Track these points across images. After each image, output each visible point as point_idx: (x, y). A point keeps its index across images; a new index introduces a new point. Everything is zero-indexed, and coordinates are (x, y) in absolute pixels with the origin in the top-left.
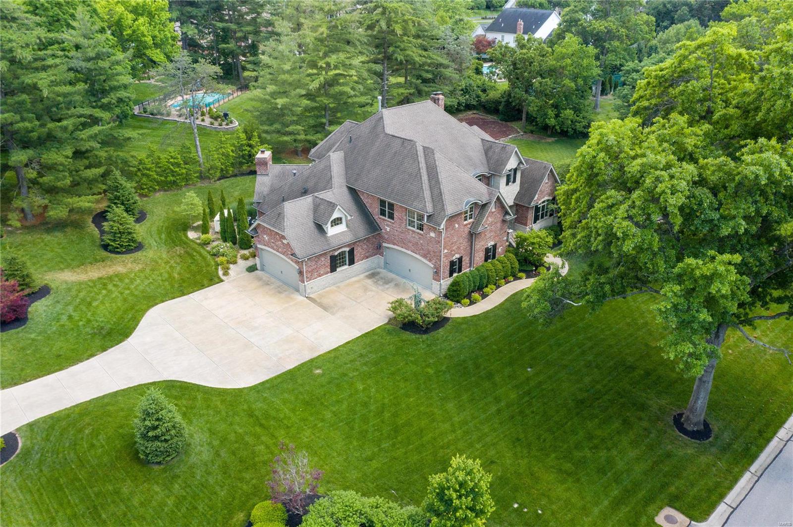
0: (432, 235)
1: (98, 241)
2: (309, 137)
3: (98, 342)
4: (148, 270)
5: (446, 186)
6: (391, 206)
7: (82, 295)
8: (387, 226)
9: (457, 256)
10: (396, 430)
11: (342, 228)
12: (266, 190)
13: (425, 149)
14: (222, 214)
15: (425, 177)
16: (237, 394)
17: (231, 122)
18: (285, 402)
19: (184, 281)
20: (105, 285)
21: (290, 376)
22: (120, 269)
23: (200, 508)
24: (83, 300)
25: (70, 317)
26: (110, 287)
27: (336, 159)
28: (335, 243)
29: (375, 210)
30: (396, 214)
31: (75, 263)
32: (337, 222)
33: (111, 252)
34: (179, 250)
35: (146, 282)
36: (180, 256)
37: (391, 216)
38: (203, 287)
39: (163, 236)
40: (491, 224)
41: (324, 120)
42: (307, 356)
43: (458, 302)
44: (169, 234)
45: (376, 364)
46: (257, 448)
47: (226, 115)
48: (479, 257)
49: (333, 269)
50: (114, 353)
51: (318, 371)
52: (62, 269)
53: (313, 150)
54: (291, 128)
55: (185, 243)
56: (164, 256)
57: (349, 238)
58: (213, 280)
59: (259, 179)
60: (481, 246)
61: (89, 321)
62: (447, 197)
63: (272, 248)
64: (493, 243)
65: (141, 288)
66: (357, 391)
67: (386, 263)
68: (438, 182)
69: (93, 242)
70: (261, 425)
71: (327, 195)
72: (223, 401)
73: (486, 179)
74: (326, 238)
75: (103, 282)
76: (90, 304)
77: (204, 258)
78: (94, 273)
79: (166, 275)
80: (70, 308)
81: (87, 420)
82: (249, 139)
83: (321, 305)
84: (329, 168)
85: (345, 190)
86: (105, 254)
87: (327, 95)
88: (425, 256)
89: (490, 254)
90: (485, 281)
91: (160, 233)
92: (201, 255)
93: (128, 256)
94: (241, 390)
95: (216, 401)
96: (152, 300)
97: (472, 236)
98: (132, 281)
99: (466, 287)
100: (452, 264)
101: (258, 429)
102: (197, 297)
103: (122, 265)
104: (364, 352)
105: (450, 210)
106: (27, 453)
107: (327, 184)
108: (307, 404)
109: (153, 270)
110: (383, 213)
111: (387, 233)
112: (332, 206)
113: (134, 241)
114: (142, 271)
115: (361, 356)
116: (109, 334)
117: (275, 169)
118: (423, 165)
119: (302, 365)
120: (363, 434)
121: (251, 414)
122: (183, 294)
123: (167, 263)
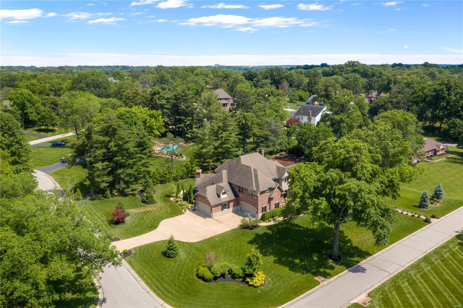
0: (256, 198)
1: (141, 200)
2: (214, 164)
3: (148, 229)
4: (159, 209)
5: (260, 182)
6: (242, 188)
7: (139, 216)
8: (241, 196)
9: (265, 206)
10: (240, 253)
11: (225, 196)
12: (199, 183)
13: (254, 169)
14: (184, 191)
15: (254, 179)
16: (192, 244)
17: (183, 157)
18: (207, 246)
19: (171, 213)
20: (146, 214)
21: (208, 240)
22: (150, 209)
23: (185, 267)
24: (140, 218)
25: (138, 222)
26: (148, 214)
27: (225, 173)
28: (224, 201)
29: (237, 190)
30: (244, 191)
31: (135, 207)
32: (224, 193)
33: (146, 203)
34: (168, 204)
35: (159, 213)
36: (169, 206)
37: (242, 192)
38: (178, 215)
39: (162, 199)
40: (276, 195)
41: (220, 157)
42: (213, 235)
43: (264, 221)
44: (164, 199)
45: (235, 238)
46: (199, 256)
47: (181, 154)
48: (273, 207)
49: (222, 210)
50: (153, 232)
51: (217, 239)
52: (131, 208)
53: (216, 169)
54: (207, 161)
55: (170, 201)
56: (163, 205)
57: (228, 199)
58: (181, 213)
59: (197, 179)
60: (273, 203)
61: (144, 223)
62: (260, 186)
63: (202, 202)
64: (278, 202)
65: (158, 215)
66: (229, 244)
67: (241, 209)
68: (258, 180)
69: (139, 200)
70: (200, 251)
71: (221, 184)
72: (188, 245)
73: (277, 180)
74: (220, 199)
75: (146, 213)
76: (143, 219)
77: (177, 206)
78: (142, 210)
79: (165, 211)
80: (137, 220)
81: (150, 247)
82: (191, 164)
83: (218, 221)
84: (222, 175)
85: (227, 183)
86: (144, 204)
87: (221, 148)
88: (253, 206)
89: (277, 205)
90: (275, 215)
91: (160, 198)
92: (176, 205)
93: (151, 205)
94: (193, 243)
95: (186, 245)
96: (162, 219)
97: (270, 199)
98: (154, 213)
99: (267, 216)
100: (263, 208)
101: (199, 252)
102: (176, 218)
103: (149, 208)
104: (231, 234)
105: (261, 190)
106: (135, 254)
107: (221, 181)
108: (213, 247)
109: (160, 210)
110: (240, 191)
111: (241, 198)
112: (223, 188)
113: (153, 200)
114: (157, 210)
115: (231, 235)
116: (151, 227)
117: (202, 176)
118: (253, 175)
119: (212, 237)
120: (230, 254)
121: (197, 248)
122: (172, 217)
123: (165, 208)
